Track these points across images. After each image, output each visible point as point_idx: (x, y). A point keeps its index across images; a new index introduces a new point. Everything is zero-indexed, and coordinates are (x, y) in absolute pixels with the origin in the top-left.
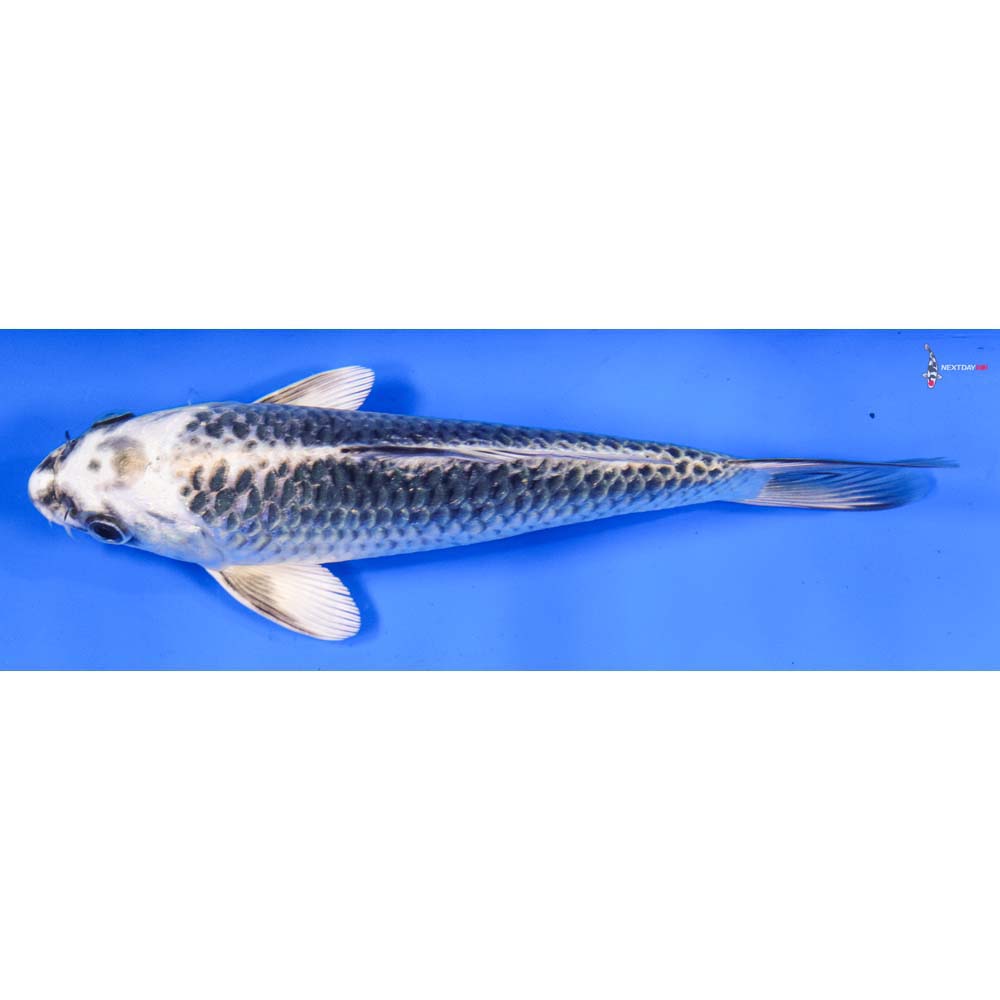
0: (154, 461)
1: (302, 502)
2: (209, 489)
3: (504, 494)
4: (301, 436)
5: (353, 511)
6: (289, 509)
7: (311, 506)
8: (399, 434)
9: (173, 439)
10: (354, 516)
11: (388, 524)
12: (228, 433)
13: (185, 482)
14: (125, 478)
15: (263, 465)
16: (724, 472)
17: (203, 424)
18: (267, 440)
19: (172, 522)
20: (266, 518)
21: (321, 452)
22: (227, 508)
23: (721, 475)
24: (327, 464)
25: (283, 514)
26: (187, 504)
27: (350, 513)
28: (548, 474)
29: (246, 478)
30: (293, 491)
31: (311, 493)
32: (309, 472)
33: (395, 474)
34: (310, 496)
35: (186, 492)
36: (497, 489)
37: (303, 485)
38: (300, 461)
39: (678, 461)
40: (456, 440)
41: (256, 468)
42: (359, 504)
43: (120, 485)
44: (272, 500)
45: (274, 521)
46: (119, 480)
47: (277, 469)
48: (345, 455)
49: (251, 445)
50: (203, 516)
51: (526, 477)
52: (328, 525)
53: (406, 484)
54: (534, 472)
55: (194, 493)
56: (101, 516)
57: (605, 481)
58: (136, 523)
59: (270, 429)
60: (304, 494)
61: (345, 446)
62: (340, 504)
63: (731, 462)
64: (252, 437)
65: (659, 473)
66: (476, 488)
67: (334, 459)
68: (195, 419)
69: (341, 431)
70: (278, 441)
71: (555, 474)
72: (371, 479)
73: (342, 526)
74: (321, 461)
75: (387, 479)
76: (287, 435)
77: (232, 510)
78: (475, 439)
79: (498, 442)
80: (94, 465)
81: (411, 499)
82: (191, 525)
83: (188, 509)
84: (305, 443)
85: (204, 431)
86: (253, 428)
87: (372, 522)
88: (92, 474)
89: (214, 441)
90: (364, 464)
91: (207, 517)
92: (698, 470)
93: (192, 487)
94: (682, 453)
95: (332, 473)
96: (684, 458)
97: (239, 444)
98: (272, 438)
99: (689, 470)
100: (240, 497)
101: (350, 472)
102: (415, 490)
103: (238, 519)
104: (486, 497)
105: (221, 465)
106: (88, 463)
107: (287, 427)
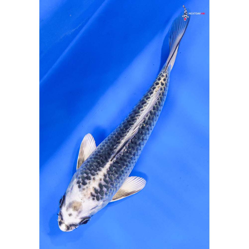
0: (82, 201)
1: (115, 177)
2: (97, 194)
3: (144, 132)
4: (100, 166)
5: (124, 167)
6: (114, 180)
7: (117, 175)
8: (115, 145)
9: (79, 193)
10: (125, 168)
11: (132, 161)
12: (87, 181)
13: (91, 198)
14: (79, 210)
15: (101, 180)
16: (167, 74)
17: (81, 184)
18: (95, 174)
19: (97, 206)
20: (112, 186)
21: (108, 165)
22: (103, 193)
23: (167, 75)
24: (111, 166)
25: (114, 182)
26: (96, 201)
27: (124, 168)
28: (147, 118)
29: (100, 185)
30: (112, 177)
31: (115, 173)
32: (110, 171)
33: (123, 153)
34: (115, 174)
35: (94, 199)
36: (142, 133)
37: (112, 174)
38: (106, 171)
39: (160, 84)
40: (125, 134)
41: (100, 182)
42: (124, 165)
43: (80, 212)
44: (109, 183)
45: (114, 185)
46: (78, 212)
47: (104, 177)
48: (112, 161)
49: (94, 179)
50: (101, 199)
51: (144, 125)
52: (123, 174)
53: (127, 152)
54: (144, 122)
55: (95, 198)
56: (82, 221)
57: (157, 105)
58: (90, 214)
59: (93, 171)
60: (114, 175)
61: (110, 160)
62: (121, 169)
63: (165, 71)
64: (92, 177)
65: (161, 91)
66: (138, 137)
67: (112, 164)
68: (78, 185)
69: (105, 157)
70: (97, 172)
71: (148, 117)
72: (121, 159)
73: (125, 171)
74: (110, 167)
75: (123, 156)
76: (98, 169)
77: (104, 193)
78: (128, 130)
79: (132, 126)
80: (70, 215)
81: (130, 153)
82: (101, 202)
83: (97, 201)
84: (103, 167)
85: (83, 185)
86: (90, 175)
87: (129, 164)
88: (72, 217)
89: (87, 185)
90: (117, 159)
91: (102, 198)
92: (164, 80)
93: (93, 197)
94: (158, 81)
95: (114, 166)
96: (160, 82)
97: (92, 181)
98: (96, 173)
99: (164, 82)
100: (103, 189)
101: (116, 162)
102: (129, 151)
103: (107, 192)
104: (141, 136)
105: (94, 189)
106: (68, 216)
107: (95, 167)
